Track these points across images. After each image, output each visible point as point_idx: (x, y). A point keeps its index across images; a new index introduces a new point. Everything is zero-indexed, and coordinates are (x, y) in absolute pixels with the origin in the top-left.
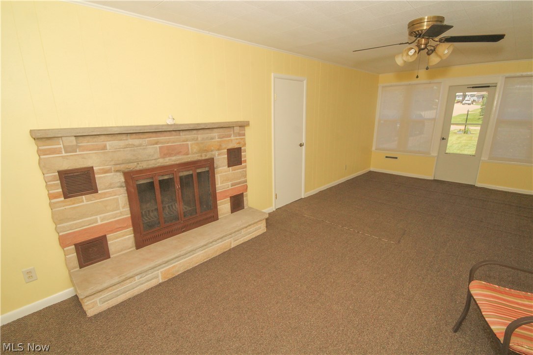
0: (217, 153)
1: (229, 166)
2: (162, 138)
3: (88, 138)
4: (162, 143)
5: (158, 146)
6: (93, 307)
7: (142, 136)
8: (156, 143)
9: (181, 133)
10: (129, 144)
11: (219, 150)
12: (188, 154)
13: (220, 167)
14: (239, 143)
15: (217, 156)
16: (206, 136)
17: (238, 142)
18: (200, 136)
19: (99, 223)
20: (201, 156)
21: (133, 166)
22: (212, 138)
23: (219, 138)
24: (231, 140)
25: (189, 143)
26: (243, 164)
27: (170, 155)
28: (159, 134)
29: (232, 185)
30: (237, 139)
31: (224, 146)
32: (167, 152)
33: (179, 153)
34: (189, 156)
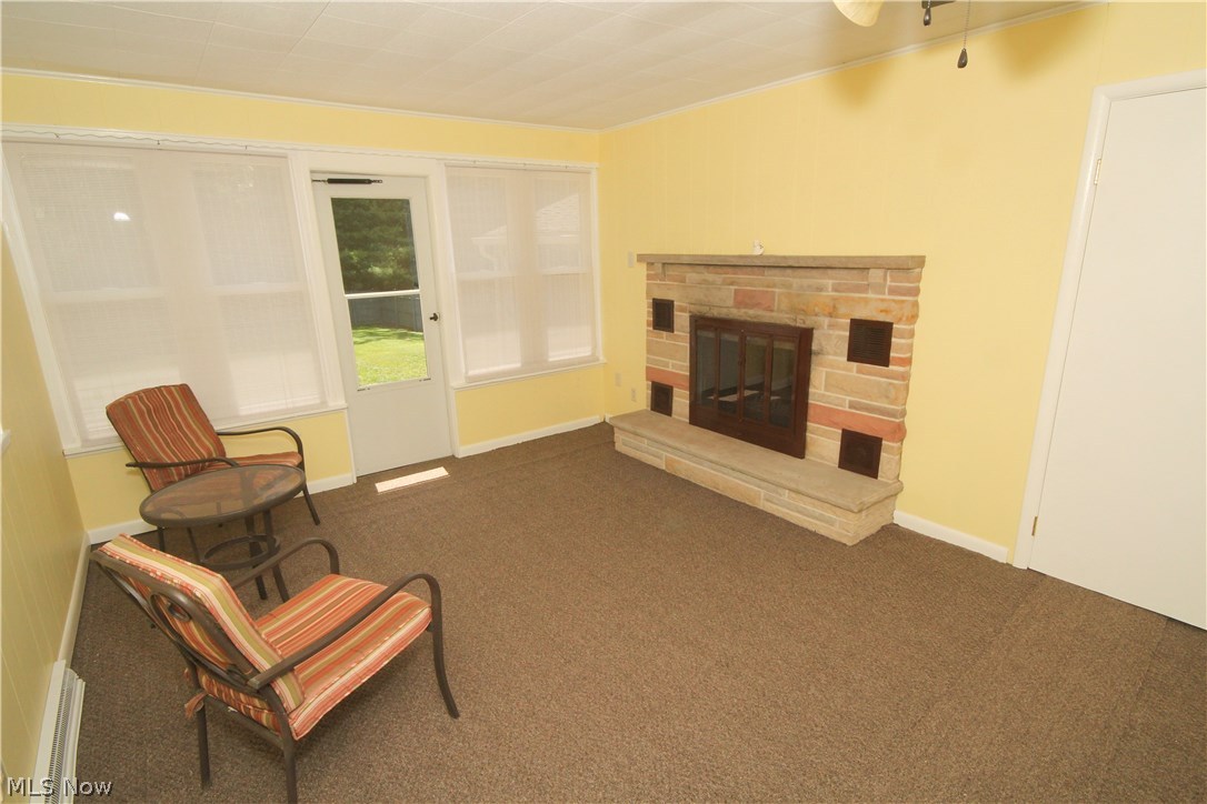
0: (826, 321)
1: (851, 358)
2: (742, 277)
3: (674, 267)
4: (738, 284)
5: (733, 288)
6: (623, 444)
7: (719, 270)
8: (732, 284)
9: (767, 272)
10: (705, 280)
11: (830, 315)
12: (772, 311)
13: (828, 354)
14: (886, 311)
15: (826, 327)
16: (806, 282)
17: (883, 306)
18: (797, 281)
19: (670, 369)
20: (795, 320)
21: (705, 310)
22: (820, 289)
23: (835, 290)
24: (866, 301)
25: (777, 290)
26: (891, 367)
27: (746, 306)
28: (737, 270)
29: (852, 405)
30: (883, 300)
31: (842, 310)
32: (742, 299)
33: (757, 305)
34: (774, 314)
